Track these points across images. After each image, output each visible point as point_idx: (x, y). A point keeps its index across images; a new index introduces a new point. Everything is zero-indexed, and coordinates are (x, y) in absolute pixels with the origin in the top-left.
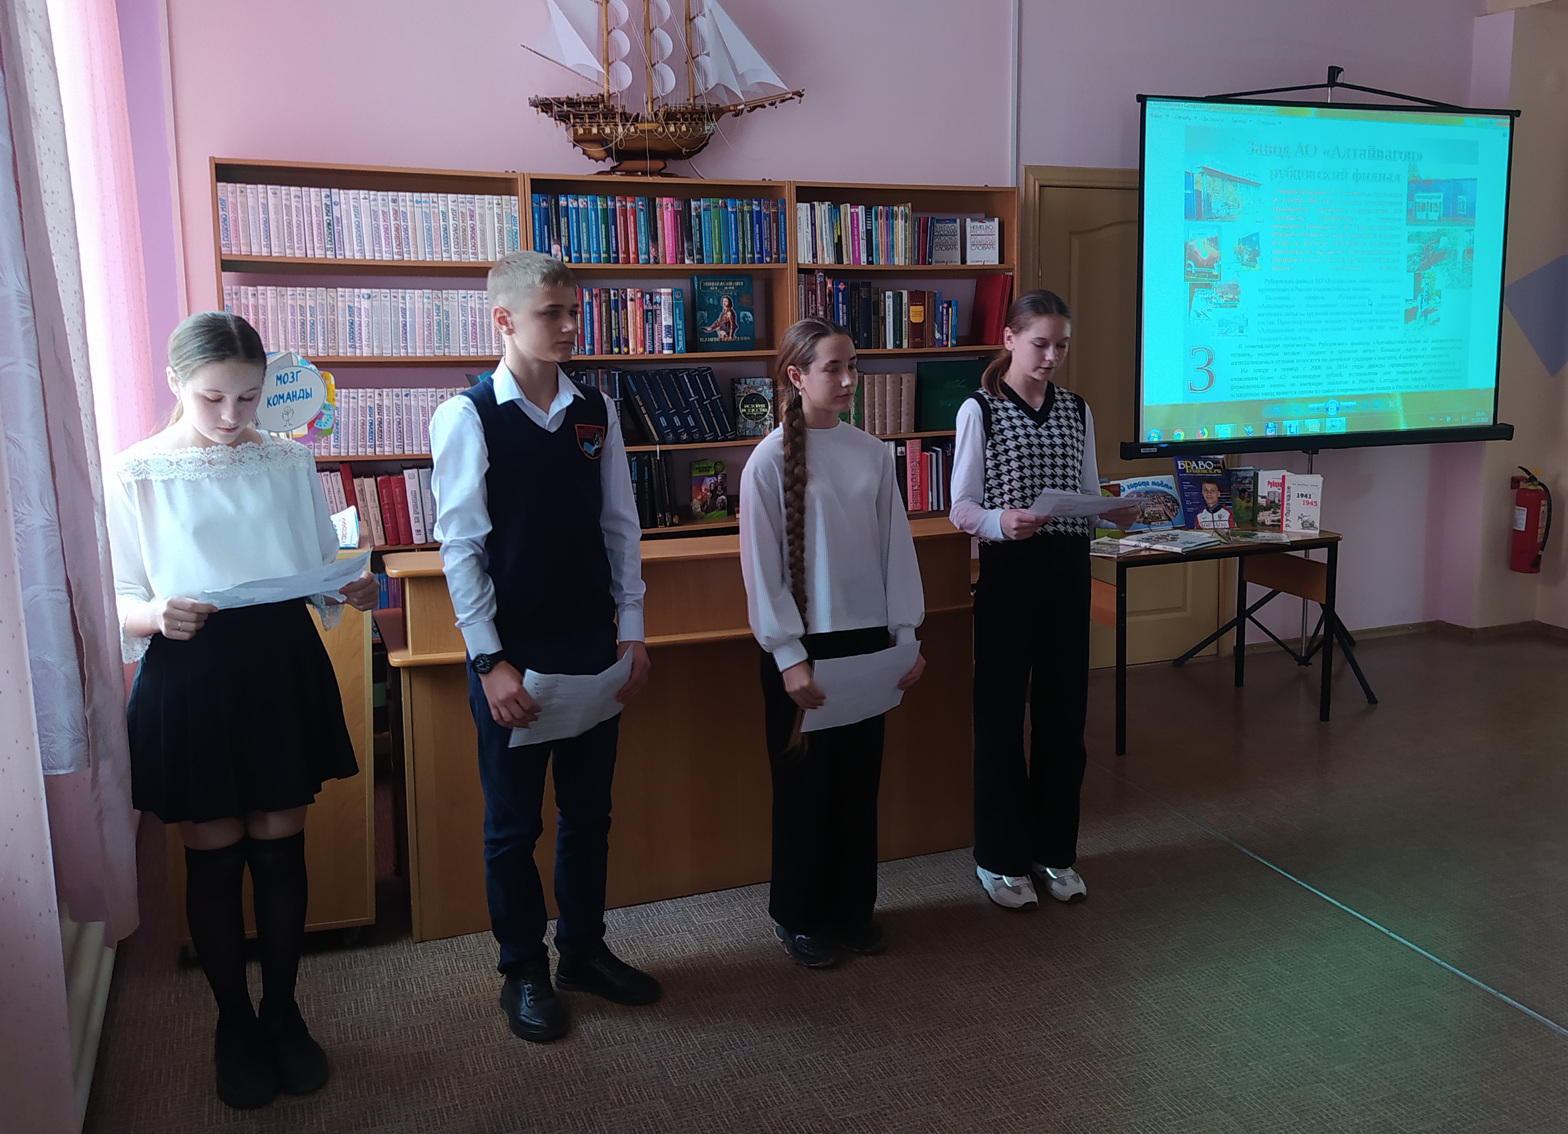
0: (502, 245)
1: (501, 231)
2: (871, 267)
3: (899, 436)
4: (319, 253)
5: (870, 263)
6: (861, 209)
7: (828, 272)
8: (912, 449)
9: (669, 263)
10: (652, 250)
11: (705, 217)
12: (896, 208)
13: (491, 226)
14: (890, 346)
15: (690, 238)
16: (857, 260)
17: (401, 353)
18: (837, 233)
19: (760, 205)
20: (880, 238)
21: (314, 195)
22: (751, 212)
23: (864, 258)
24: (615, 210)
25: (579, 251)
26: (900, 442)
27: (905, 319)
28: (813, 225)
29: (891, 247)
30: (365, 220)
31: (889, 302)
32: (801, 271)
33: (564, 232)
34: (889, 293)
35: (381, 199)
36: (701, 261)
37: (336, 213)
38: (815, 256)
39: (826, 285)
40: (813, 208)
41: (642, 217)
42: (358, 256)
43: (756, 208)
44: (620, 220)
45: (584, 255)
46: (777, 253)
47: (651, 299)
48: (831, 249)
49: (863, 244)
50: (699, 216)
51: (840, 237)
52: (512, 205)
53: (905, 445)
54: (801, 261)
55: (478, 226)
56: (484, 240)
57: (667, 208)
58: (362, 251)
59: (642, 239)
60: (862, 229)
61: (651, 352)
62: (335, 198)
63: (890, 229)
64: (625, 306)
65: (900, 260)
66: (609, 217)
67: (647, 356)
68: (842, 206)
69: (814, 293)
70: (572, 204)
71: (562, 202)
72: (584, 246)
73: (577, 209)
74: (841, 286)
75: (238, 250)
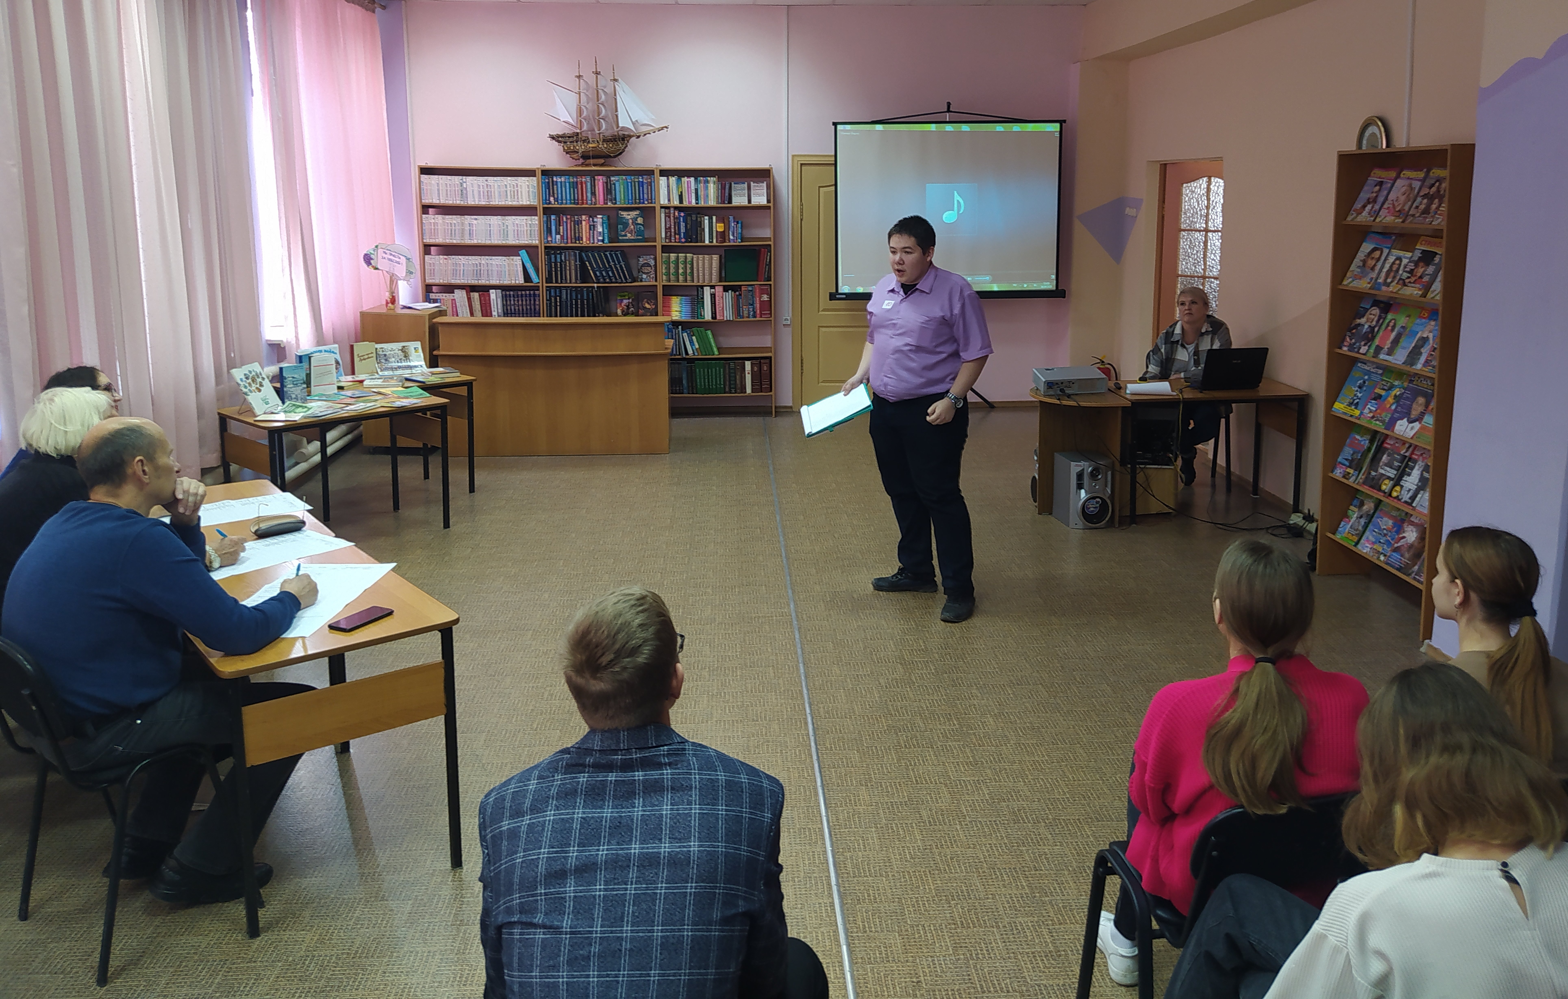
0: (529, 197)
1: (528, 192)
2: (697, 206)
3: (711, 284)
4: (459, 202)
5: (697, 203)
6: (692, 179)
7: (676, 208)
8: (719, 290)
9: (600, 204)
10: (593, 199)
11: (617, 185)
12: (709, 178)
13: (525, 190)
14: (707, 242)
15: (611, 194)
16: (690, 202)
17: (488, 242)
18: (680, 190)
19: (642, 178)
20: (701, 193)
21: (457, 179)
22: (639, 182)
23: (694, 201)
24: (577, 182)
25: (562, 200)
26: (713, 287)
27: (714, 229)
28: (668, 186)
29: (707, 196)
30: (476, 189)
31: (707, 222)
32: (662, 207)
33: (555, 192)
34: (707, 218)
35: (481, 180)
36: (616, 203)
37: (465, 186)
38: (669, 200)
39: (674, 213)
40: (668, 179)
41: (589, 184)
42: (473, 203)
43: (641, 180)
44: (580, 186)
45: (564, 202)
46: (651, 199)
47: (593, 221)
48: (678, 197)
49: (693, 195)
50: (614, 184)
51: (681, 192)
52: (533, 181)
53: (714, 288)
54: (662, 203)
55: (519, 190)
56: (521, 195)
57: (600, 181)
58: (474, 201)
59: (589, 195)
60: (693, 188)
61: (593, 243)
62: (464, 180)
63: (706, 188)
64: (581, 223)
65: (712, 202)
66: (574, 185)
67: (591, 245)
68: (683, 179)
69: (669, 217)
70: (559, 180)
71: (555, 179)
72: (564, 198)
73: (561, 182)
74: (682, 214)
75: (427, 201)
